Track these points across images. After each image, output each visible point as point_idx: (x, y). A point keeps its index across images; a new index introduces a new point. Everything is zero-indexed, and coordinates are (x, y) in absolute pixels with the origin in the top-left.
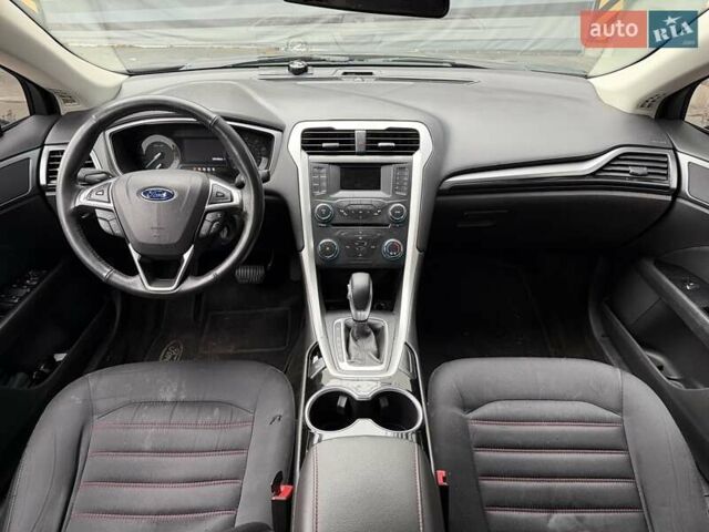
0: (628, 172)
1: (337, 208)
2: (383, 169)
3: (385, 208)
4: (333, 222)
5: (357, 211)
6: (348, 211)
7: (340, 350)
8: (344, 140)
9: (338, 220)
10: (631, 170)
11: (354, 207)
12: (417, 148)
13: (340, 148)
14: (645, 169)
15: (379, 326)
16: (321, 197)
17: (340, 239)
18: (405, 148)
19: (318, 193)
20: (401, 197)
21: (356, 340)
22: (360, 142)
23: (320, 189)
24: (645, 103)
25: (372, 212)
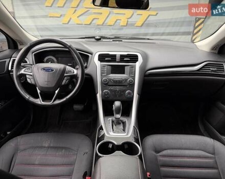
0: (210, 70)
2: (126, 67)
3: (126, 80)
4: (109, 85)
5: (116, 81)
7: (110, 128)
8: (113, 58)
12: (137, 61)
13: (111, 60)
14: (216, 69)
15: (124, 121)
16: (104, 76)
17: (111, 90)
20: (132, 76)
21: (116, 125)
22: (118, 58)
23: (104, 73)
24: (214, 48)
25: (122, 81)
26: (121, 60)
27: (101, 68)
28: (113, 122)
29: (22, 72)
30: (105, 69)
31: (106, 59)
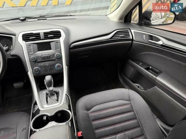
0: (119, 36)
1: (38, 57)
2: (51, 43)
3: (53, 55)
4: (37, 61)
5: (45, 57)
6: (41, 57)
7: (44, 101)
8: (37, 36)
9: (39, 60)
11: (44, 56)
12: (61, 36)
13: (36, 39)
14: (124, 35)
15: (58, 91)
16: (32, 54)
17: (40, 66)
18: (57, 36)
19: (31, 53)
20: (59, 51)
21: (50, 97)
22: (42, 36)
23: (31, 52)
24: (120, 19)
25: (50, 56)
26: (45, 37)
27: (27, 47)
28: (47, 94)
30: (32, 48)
31: (30, 38)
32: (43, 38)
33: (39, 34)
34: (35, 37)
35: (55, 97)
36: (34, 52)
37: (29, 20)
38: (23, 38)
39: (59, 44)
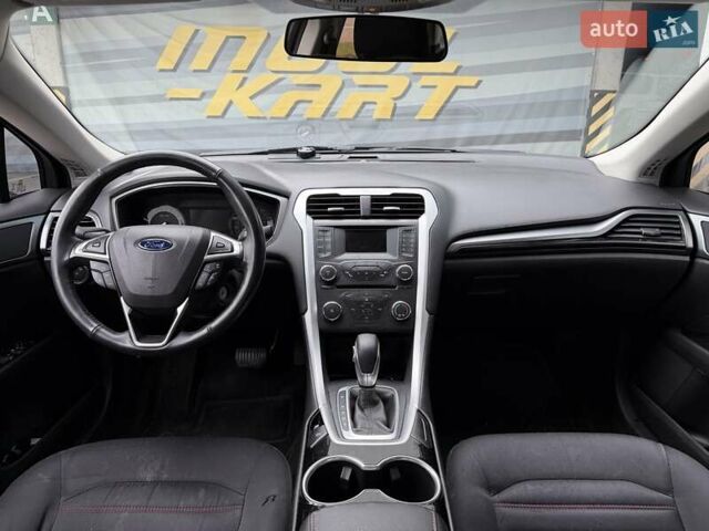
0: (640, 233)
1: (343, 270)
2: (389, 232)
3: (391, 269)
4: (339, 284)
5: (362, 273)
6: (354, 273)
7: (344, 419)
8: (350, 205)
9: (343, 281)
10: (643, 231)
11: (360, 268)
12: (423, 212)
13: (344, 212)
14: (657, 230)
15: (389, 395)
16: (326, 259)
17: (345, 301)
18: (410, 212)
19: (323, 256)
20: (408, 258)
21: (362, 410)
22: (365, 206)
23: (324, 251)
24: (647, 171)
25: (378, 273)
26: (373, 212)
27: (316, 237)
28: (353, 398)
29: (78, 252)
30: (328, 239)
31: (329, 209)
32: (368, 214)
33: (356, 199)
34: (342, 209)
35: (380, 413)
36: (335, 254)
37: (324, 157)
38: (308, 207)
39: (413, 236)
